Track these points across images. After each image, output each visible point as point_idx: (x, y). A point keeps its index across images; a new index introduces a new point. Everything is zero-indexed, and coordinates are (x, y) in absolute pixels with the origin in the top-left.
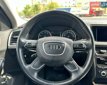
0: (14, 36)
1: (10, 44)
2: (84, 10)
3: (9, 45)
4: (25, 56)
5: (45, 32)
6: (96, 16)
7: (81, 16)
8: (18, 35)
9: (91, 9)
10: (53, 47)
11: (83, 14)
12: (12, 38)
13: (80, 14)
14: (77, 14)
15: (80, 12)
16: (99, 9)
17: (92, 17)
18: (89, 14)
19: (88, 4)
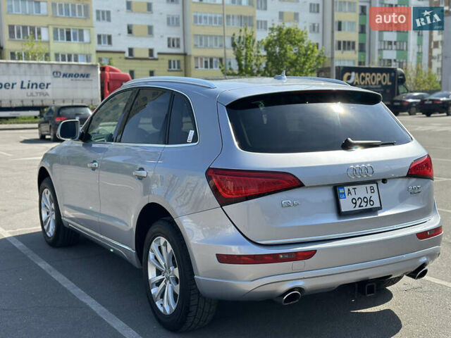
9: (106, 73)
19: (81, 39)
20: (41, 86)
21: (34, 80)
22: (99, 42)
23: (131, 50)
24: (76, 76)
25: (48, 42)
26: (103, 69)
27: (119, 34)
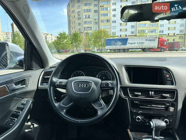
0: (45, 76)
1: (41, 85)
2: (149, 41)
3: (39, 85)
4: (56, 98)
5: (79, 73)
6: (168, 50)
7: (145, 50)
8: (50, 75)
9: (160, 39)
10: (81, 85)
11: (149, 47)
12: (42, 78)
13: (143, 47)
14: (138, 47)
15: (143, 44)
16: (174, 40)
17: (163, 52)
18: (158, 48)
19: (155, 32)
20: (142, 43)
21: (140, 42)
22: (160, 32)
23: (168, 34)
24: (151, 40)
25: (147, 33)
26: (159, 38)
27: (166, 30)
